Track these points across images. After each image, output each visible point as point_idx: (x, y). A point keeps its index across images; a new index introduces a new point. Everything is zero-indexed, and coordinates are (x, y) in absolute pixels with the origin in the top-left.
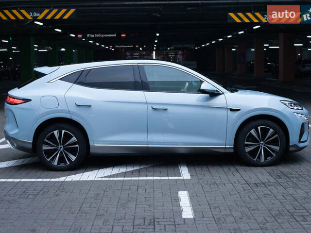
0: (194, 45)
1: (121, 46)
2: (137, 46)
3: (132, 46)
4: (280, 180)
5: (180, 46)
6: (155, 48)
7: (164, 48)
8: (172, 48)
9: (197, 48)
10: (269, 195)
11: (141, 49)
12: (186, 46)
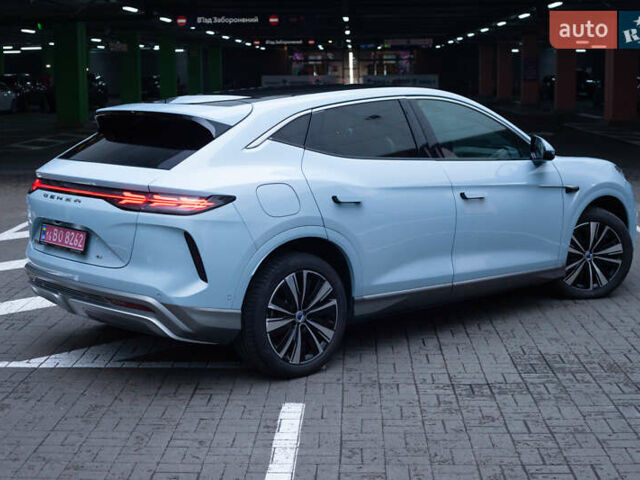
0: (431, 40)
1: (278, 42)
2: (311, 42)
3: (300, 42)
4: (532, 378)
5: (403, 42)
6: (350, 46)
7: (371, 46)
8: (386, 46)
9: (438, 47)
10: (493, 420)
11: (321, 47)
12: (414, 42)
